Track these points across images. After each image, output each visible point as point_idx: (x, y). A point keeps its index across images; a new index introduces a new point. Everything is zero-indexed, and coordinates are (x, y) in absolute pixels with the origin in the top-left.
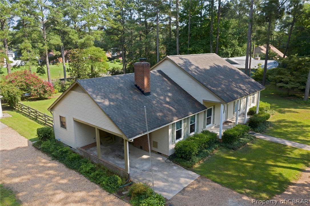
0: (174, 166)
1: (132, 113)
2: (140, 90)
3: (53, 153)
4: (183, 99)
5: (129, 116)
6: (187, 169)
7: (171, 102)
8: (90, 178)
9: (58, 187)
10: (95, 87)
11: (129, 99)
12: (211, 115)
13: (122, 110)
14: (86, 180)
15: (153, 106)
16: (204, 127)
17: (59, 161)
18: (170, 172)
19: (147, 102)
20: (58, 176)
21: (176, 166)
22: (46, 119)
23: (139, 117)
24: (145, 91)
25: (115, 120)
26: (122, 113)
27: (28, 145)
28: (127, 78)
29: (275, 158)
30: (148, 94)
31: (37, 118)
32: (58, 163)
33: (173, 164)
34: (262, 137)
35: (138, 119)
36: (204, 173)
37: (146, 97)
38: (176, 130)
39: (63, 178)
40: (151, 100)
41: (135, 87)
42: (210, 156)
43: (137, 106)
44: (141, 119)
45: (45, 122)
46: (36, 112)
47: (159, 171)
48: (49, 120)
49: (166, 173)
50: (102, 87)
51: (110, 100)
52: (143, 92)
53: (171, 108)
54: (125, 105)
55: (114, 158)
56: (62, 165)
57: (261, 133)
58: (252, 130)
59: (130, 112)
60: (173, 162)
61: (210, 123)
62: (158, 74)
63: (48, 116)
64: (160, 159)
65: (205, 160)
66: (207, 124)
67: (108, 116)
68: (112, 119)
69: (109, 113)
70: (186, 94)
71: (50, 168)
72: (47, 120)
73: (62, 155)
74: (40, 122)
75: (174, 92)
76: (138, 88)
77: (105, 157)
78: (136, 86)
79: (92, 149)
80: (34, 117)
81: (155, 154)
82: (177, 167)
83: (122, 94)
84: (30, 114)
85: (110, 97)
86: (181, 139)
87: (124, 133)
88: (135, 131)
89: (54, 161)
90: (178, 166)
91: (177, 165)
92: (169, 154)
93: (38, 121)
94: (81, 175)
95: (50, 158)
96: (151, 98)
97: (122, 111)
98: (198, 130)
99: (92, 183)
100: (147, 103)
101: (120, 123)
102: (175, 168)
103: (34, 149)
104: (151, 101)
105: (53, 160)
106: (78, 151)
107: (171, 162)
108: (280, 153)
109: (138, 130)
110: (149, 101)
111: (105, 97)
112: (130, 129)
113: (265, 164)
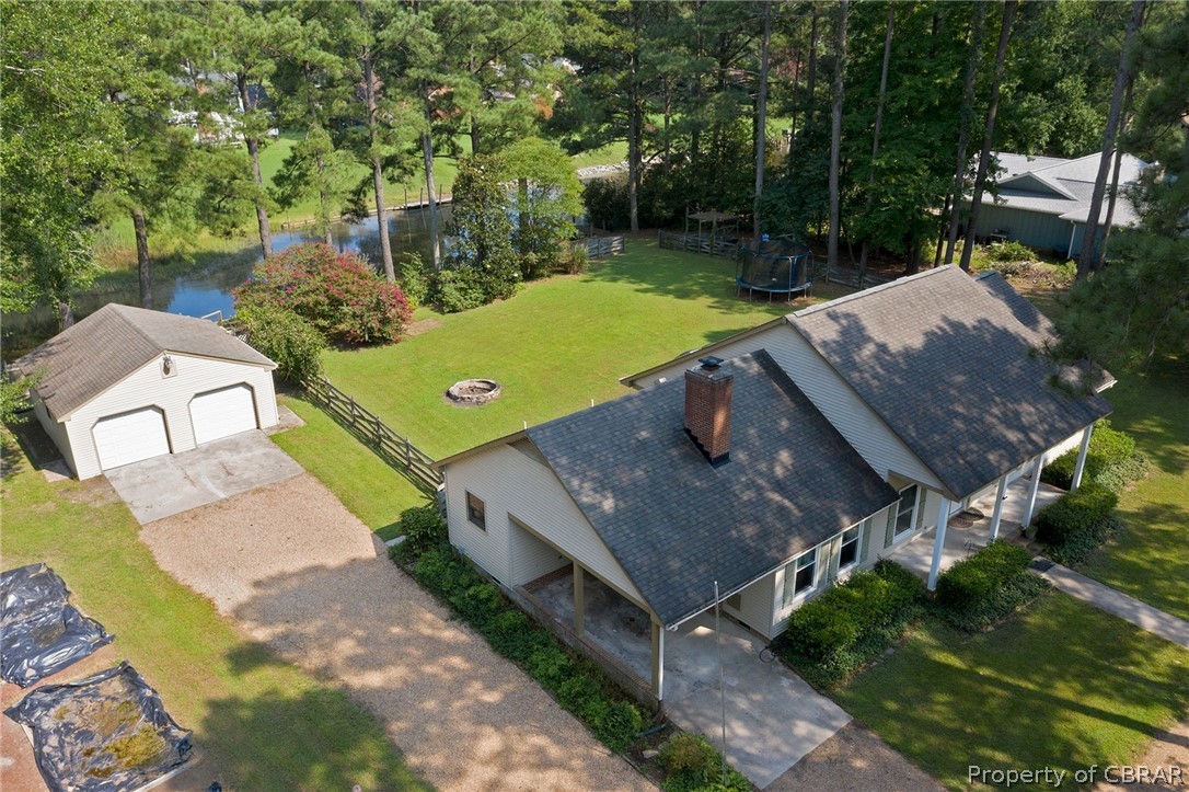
0: (784, 674)
1: (677, 537)
2: (700, 447)
3: (452, 599)
4: (828, 465)
5: (667, 547)
6: (819, 693)
7: (788, 483)
8: (558, 698)
9: (483, 716)
10: (573, 448)
11: (668, 485)
12: (913, 503)
13: (650, 527)
14: (549, 700)
15: (736, 504)
16: (888, 543)
17: (471, 627)
18: (770, 697)
19: (717, 491)
20: (476, 678)
21: (788, 678)
22: (411, 455)
23: (695, 551)
24: (715, 454)
25: (631, 565)
26: (649, 538)
27: (378, 555)
28: (661, 404)
29: (1088, 676)
30: (724, 459)
31: (381, 441)
32: (467, 631)
33: (781, 668)
34: (1069, 582)
35: (692, 559)
36: (865, 714)
37: (715, 471)
38: (799, 567)
39: (489, 687)
40: (729, 483)
41: (686, 435)
42: (890, 651)
43: (690, 508)
44: (700, 555)
45: (406, 463)
46: (378, 424)
47: (740, 691)
48: (420, 461)
49: (757, 697)
50: (593, 447)
51: (619, 492)
52: (706, 455)
53: (787, 503)
54: (656, 507)
55: (616, 628)
56: (480, 641)
57: (1071, 567)
58: (1044, 550)
59: (670, 534)
60: (781, 661)
61: (908, 525)
62: (755, 368)
63: (418, 452)
64: (747, 644)
65: (875, 663)
66: (900, 529)
67: (613, 551)
68: (623, 562)
69: (614, 543)
70: (837, 447)
71: (452, 648)
72: (415, 460)
73: (478, 608)
74: (391, 456)
75: (800, 439)
76: (694, 439)
77: (592, 621)
78: (688, 431)
79: (553, 586)
80: (370, 436)
81: (730, 624)
82: (791, 681)
83: (650, 469)
84: (355, 420)
85: (617, 483)
86: (811, 589)
87: (656, 607)
88: (683, 599)
89: (455, 623)
90: (794, 679)
91: (791, 673)
92: (773, 635)
93: (384, 450)
94: (534, 683)
95: (445, 611)
96: (730, 475)
97: (648, 533)
98: (863, 559)
99: (564, 712)
100: (717, 496)
101: (645, 576)
102: (785, 682)
103: (395, 573)
104: (728, 485)
105: (453, 619)
106: (518, 599)
107: (776, 659)
108: (1106, 660)
109: (690, 595)
110: (724, 487)
111: (601, 487)
112: (671, 593)
113: (1050, 696)
